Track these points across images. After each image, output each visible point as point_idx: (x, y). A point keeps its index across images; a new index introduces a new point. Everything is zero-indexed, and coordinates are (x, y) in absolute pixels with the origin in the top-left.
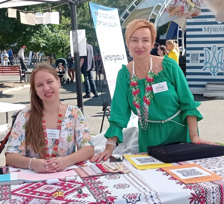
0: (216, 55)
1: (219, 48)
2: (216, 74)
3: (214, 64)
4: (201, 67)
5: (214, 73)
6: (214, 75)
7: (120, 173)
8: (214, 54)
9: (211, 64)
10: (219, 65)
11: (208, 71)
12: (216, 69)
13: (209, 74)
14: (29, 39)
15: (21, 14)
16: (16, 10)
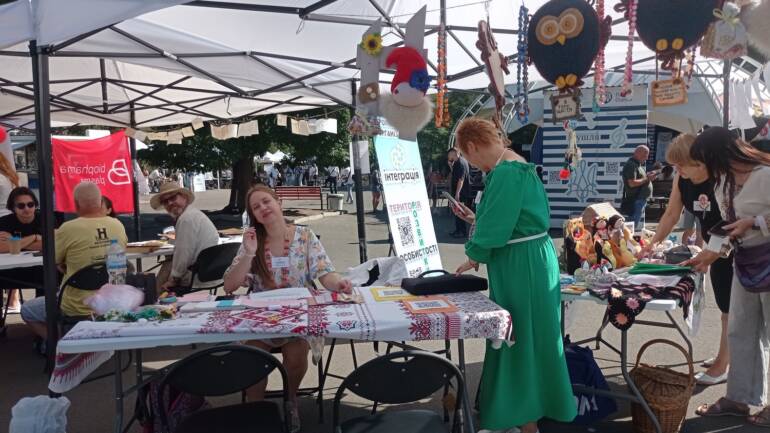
0: (586, 174)
1: (590, 164)
2: (585, 200)
3: (583, 186)
4: (563, 191)
5: (582, 198)
6: (583, 201)
7: (353, 302)
8: (583, 172)
9: (578, 186)
10: (590, 188)
11: (572, 196)
12: (585, 193)
13: (575, 200)
14: (330, 150)
15: (293, 121)
16: (286, 116)
